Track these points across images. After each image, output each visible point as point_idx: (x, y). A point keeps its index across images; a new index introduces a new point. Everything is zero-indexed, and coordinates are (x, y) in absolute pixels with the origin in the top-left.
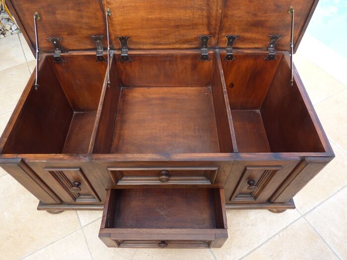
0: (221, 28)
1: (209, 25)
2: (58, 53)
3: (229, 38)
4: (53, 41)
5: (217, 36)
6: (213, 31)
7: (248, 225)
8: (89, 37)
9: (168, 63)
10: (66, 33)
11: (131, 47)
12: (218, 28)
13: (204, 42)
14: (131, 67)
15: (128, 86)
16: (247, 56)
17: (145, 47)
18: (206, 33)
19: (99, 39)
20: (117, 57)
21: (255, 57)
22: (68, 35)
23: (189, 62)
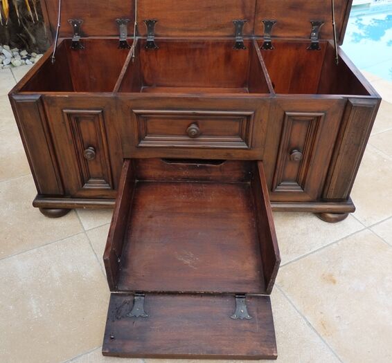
0: (257, 11)
1: (243, 7)
2: (76, 38)
3: (266, 24)
4: (73, 23)
5: (252, 21)
6: (248, 15)
7: (297, 234)
8: (113, 21)
9: (198, 52)
10: (89, 14)
11: (158, 33)
12: (254, 11)
13: (238, 27)
14: (156, 57)
15: (150, 86)
16: (287, 45)
17: (173, 34)
18: (241, 16)
19: (124, 23)
20: (142, 43)
21: (297, 45)
22: (92, 16)
23: (221, 51)
